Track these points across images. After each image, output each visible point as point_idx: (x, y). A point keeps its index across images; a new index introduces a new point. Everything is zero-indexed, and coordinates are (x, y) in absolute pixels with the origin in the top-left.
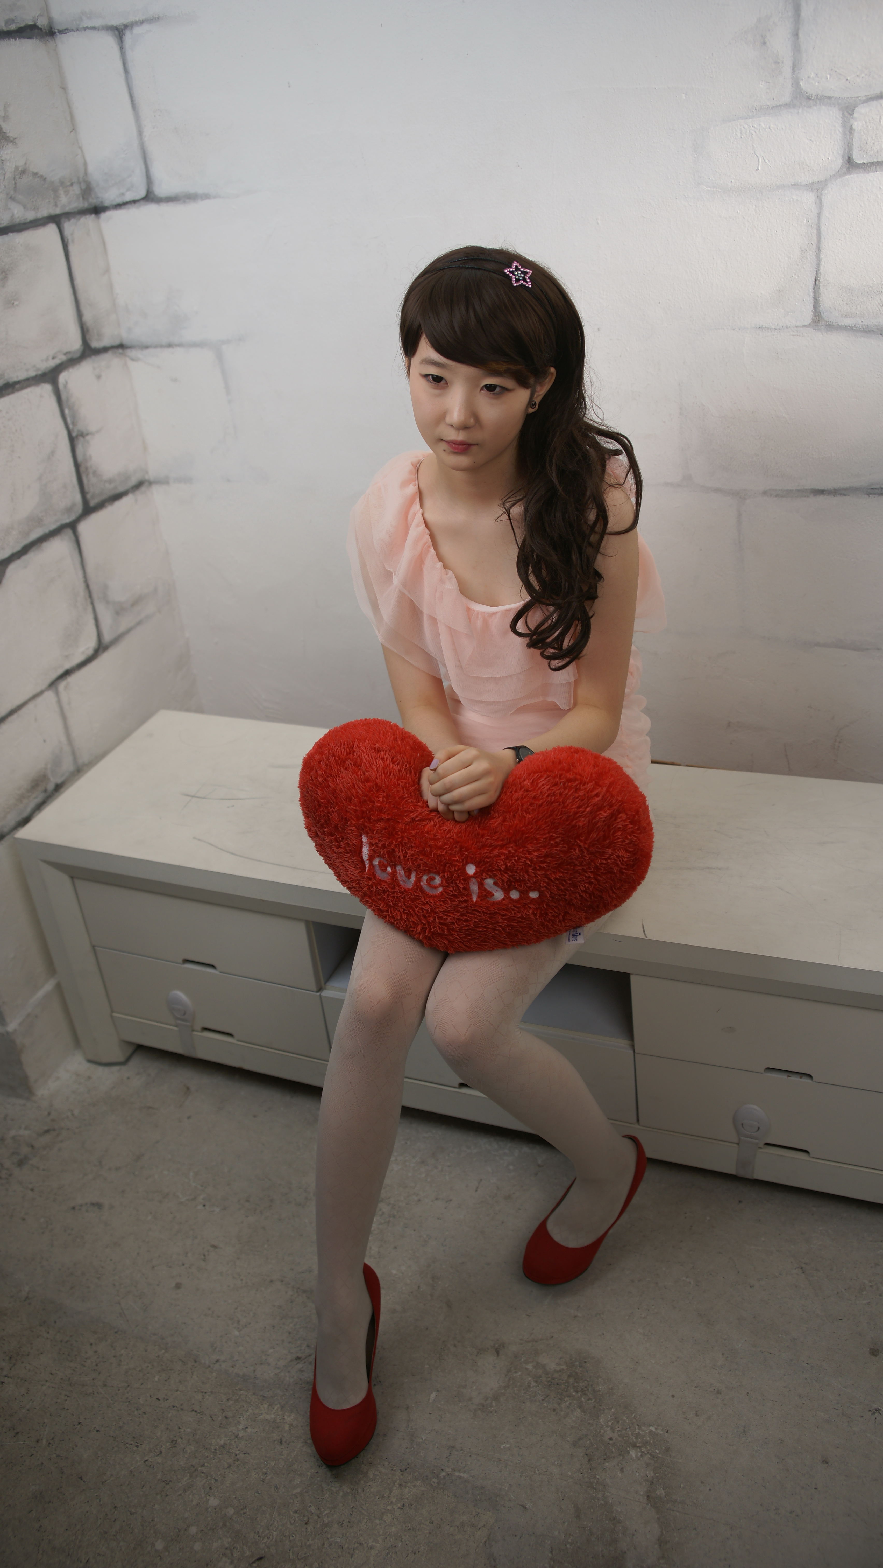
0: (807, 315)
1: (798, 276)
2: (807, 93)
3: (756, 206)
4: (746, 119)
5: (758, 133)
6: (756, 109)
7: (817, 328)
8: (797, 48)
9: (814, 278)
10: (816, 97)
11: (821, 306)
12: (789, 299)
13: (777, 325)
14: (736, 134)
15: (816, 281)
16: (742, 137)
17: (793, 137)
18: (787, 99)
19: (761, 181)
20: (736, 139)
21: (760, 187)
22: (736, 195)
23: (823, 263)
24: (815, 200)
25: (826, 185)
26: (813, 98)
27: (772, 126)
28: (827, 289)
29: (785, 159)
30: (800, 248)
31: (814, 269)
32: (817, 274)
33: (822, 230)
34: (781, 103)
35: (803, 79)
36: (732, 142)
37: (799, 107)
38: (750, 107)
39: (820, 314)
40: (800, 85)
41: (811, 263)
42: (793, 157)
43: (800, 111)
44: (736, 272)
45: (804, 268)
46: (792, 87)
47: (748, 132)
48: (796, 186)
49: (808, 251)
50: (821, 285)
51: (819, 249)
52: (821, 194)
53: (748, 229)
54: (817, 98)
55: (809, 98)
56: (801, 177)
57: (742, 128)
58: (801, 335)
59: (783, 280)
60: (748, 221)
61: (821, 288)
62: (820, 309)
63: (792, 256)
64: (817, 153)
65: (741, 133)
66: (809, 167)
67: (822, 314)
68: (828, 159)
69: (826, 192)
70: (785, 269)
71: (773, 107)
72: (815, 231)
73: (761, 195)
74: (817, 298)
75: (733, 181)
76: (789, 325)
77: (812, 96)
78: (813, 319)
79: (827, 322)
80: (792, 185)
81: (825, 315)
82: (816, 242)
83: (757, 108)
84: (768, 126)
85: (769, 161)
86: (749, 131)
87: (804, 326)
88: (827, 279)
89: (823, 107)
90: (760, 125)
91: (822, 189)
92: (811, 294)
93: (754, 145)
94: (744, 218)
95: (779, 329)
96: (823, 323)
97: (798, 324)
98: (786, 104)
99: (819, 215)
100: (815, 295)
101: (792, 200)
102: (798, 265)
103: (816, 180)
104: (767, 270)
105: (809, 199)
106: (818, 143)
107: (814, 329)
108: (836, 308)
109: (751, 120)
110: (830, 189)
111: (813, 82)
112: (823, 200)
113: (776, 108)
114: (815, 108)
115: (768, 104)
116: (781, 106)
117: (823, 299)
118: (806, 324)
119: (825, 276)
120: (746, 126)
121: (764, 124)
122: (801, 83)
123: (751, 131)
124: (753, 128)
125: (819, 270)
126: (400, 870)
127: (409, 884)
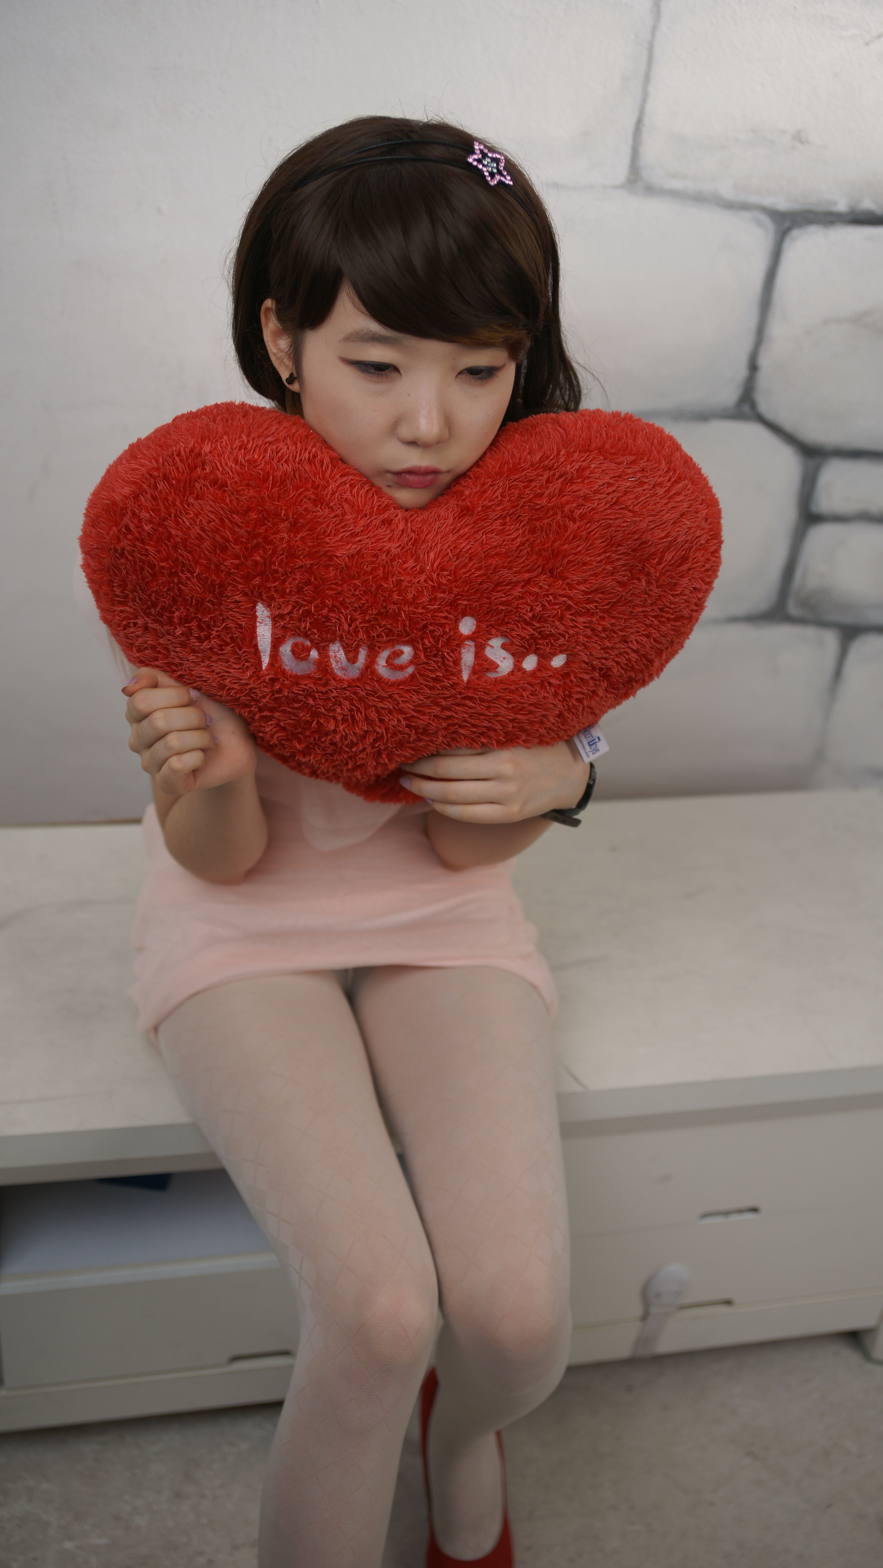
126: (337, 652)
127: (354, 672)
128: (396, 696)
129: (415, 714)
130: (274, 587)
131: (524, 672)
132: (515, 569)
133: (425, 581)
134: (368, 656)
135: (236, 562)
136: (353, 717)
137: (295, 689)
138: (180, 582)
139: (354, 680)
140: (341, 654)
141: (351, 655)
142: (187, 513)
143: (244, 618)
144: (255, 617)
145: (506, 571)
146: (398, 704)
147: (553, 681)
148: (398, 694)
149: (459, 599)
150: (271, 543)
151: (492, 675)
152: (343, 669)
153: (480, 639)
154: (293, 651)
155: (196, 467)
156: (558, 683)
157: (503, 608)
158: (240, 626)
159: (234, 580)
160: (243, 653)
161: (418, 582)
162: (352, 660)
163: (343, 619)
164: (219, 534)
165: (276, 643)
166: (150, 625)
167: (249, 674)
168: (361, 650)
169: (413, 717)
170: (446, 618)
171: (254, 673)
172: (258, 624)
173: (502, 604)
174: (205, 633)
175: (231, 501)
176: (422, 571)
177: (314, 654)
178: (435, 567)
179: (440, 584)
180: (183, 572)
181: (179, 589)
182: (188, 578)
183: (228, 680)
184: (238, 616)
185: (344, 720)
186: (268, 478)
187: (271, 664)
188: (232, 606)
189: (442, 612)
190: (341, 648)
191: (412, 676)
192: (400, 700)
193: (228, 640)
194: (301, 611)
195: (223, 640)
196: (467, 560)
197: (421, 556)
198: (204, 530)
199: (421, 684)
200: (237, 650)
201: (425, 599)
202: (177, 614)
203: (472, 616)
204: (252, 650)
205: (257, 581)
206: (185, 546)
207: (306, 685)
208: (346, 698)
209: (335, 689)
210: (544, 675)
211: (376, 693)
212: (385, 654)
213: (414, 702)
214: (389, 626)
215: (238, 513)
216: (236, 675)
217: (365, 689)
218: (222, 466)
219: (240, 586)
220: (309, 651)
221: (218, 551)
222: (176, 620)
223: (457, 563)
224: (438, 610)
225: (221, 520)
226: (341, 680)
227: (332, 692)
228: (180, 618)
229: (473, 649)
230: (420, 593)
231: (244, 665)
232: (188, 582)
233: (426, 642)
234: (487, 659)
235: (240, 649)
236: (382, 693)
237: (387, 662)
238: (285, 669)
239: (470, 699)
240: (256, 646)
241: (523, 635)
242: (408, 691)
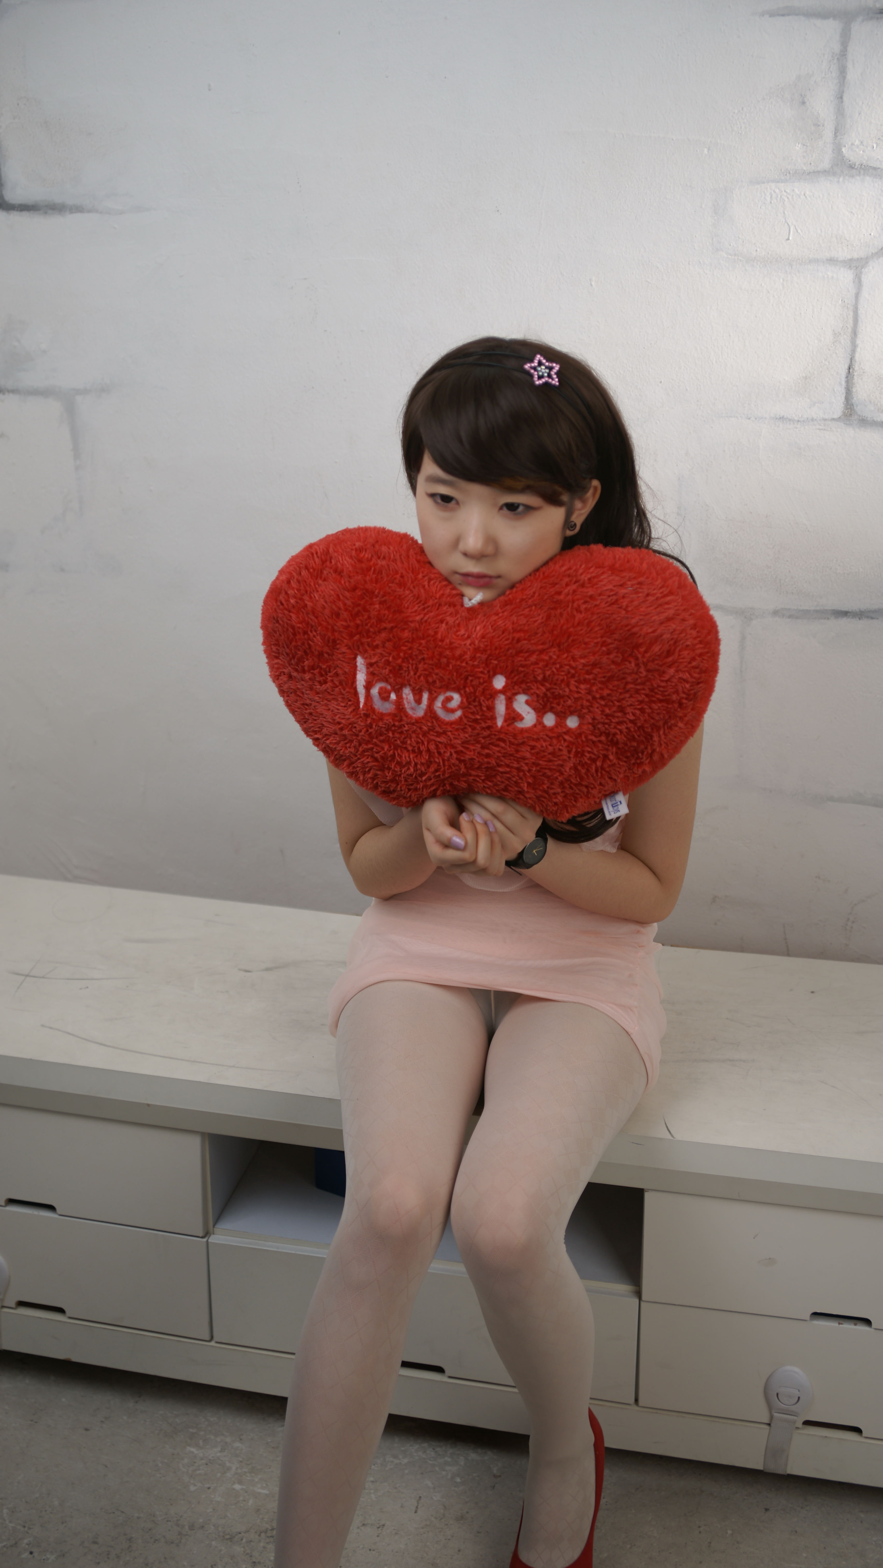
0: (838, 407)
1: (829, 362)
2: (850, 161)
3: (783, 280)
4: (778, 182)
5: (791, 199)
6: (789, 173)
7: (848, 423)
8: (840, 112)
9: (848, 365)
10: (859, 166)
11: (855, 398)
12: (816, 388)
13: (800, 416)
14: (765, 198)
15: (850, 369)
16: (772, 202)
17: (832, 208)
18: (826, 165)
19: (792, 252)
20: (765, 203)
21: (790, 259)
22: (761, 266)
23: (858, 350)
24: (853, 279)
25: (867, 263)
26: (856, 167)
27: (807, 193)
28: (862, 379)
29: (821, 230)
30: (834, 331)
31: (848, 355)
32: (851, 361)
33: (859, 312)
34: (819, 169)
35: (846, 145)
36: (759, 206)
37: (840, 176)
38: (783, 171)
39: (852, 407)
40: (842, 152)
41: (845, 348)
42: (830, 229)
43: (841, 179)
44: (755, 352)
45: (836, 353)
46: (833, 153)
47: (779, 196)
48: (832, 261)
49: (842, 334)
50: (855, 374)
51: (855, 333)
52: (861, 273)
53: (772, 305)
54: (861, 168)
55: (852, 167)
56: (838, 252)
57: (773, 192)
58: (829, 429)
59: (810, 365)
60: (774, 296)
61: (855, 377)
62: (853, 401)
63: (823, 339)
64: (858, 227)
65: (771, 197)
66: (848, 241)
67: (855, 407)
68: (870, 234)
69: (866, 270)
70: (814, 353)
71: (810, 172)
72: (852, 314)
73: (790, 268)
74: (850, 389)
75: (758, 250)
76: (815, 418)
77: (855, 165)
78: (844, 413)
79: (860, 416)
80: (827, 260)
81: (858, 409)
82: (852, 325)
83: (791, 172)
84: (803, 193)
85: (802, 231)
86: (781, 197)
87: (833, 419)
88: (863, 368)
89: (868, 178)
90: (793, 190)
91: (862, 267)
92: (844, 383)
93: (786, 212)
94: (768, 292)
95: (804, 421)
96: (856, 417)
97: (826, 417)
98: (825, 171)
99: (857, 296)
100: (847, 385)
101: (826, 276)
102: (829, 350)
103: (856, 256)
104: (792, 353)
105: (846, 276)
106: (859, 216)
107: (844, 424)
108: (872, 401)
109: (783, 184)
110: (871, 268)
111: (857, 150)
112: (862, 279)
113: (813, 175)
114: (858, 178)
115: (805, 168)
116: (819, 172)
117: (857, 390)
118: (836, 417)
119: (860, 364)
120: (777, 191)
121: (798, 190)
122: (843, 150)
123: (783, 196)
124: (785, 194)
125: (854, 357)
126: (407, 693)
127: (420, 711)
128: (449, 733)
129: (462, 749)
130: (367, 642)
131: (544, 726)
132: (532, 642)
133: (470, 645)
134: (429, 699)
135: (344, 623)
136: (419, 748)
137: (380, 724)
138: (309, 639)
139: (420, 718)
140: (411, 697)
141: (417, 697)
142: (317, 591)
143: (348, 666)
144: (355, 667)
145: (526, 642)
146: (451, 740)
147: (567, 737)
148: (451, 731)
149: (491, 660)
150: (366, 610)
151: (520, 725)
152: (413, 709)
153: (510, 693)
154: (380, 693)
155: (326, 561)
156: (571, 739)
157: (522, 669)
158: (345, 672)
159: (342, 637)
160: (347, 693)
161: (465, 645)
162: (419, 701)
163: (410, 668)
164: (336, 605)
165: (368, 687)
166: (292, 674)
167: (350, 710)
168: (424, 694)
169: (462, 752)
170: (482, 672)
171: (354, 710)
172: (358, 672)
173: (523, 666)
174: (324, 678)
175: (345, 583)
176: (469, 637)
177: (393, 696)
178: (478, 636)
179: (479, 647)
180: (311, 631)
181: (309, 644)
182: (314, 636)
183: (338, 716)
184: (345, 664)
185: (413, 751)
186: (371, 569)
187: (365, 703)
188: (340, 656)
189: (479, 668)
190: (410, 692)
191: (460, 718)
192: (452, 737)
193: (337, 683)
194: (383, 660)
195: (334, 683)
196: (501, 633)
197: (470, 628)
198: (326, 602)
199: (466, 724)
200: (342, 691)
201: (467, 657)
202: (306, 663)
203: (501, 674)
204: (352, 691)
205: (357, 637)
206: (313, 613)
207: (387, 720)
208: (414, 732)
209: (407, 724)
210: (560, 731)
211: (434, 729)
212: (441, 698)
213: (461, 739)
214: (441, 675)
215: (348, 591)
216: (342, 711)
217: (428, 726)
218: (342, 560)
219: (345, 641)
220: (390, 694)
221: (334, 616)
222: (306, 668)
223: (493, 634)
224: (478, 666)
225: (338, 595)
226: (411, 718)
227: (405, 727)
228: (309, 666)
229: (504, 702)
230: (465, 653)
231: (347, 703)
232: (314, 639)
233: (467, 690)
234: (514, 711)
235: (344, 690)
236: (438, 729)
237: (442, 705)
238: (374, 708)
239: (504, 741)
240: (355, 689)
241: (538, 692)
242: (457, 730)
